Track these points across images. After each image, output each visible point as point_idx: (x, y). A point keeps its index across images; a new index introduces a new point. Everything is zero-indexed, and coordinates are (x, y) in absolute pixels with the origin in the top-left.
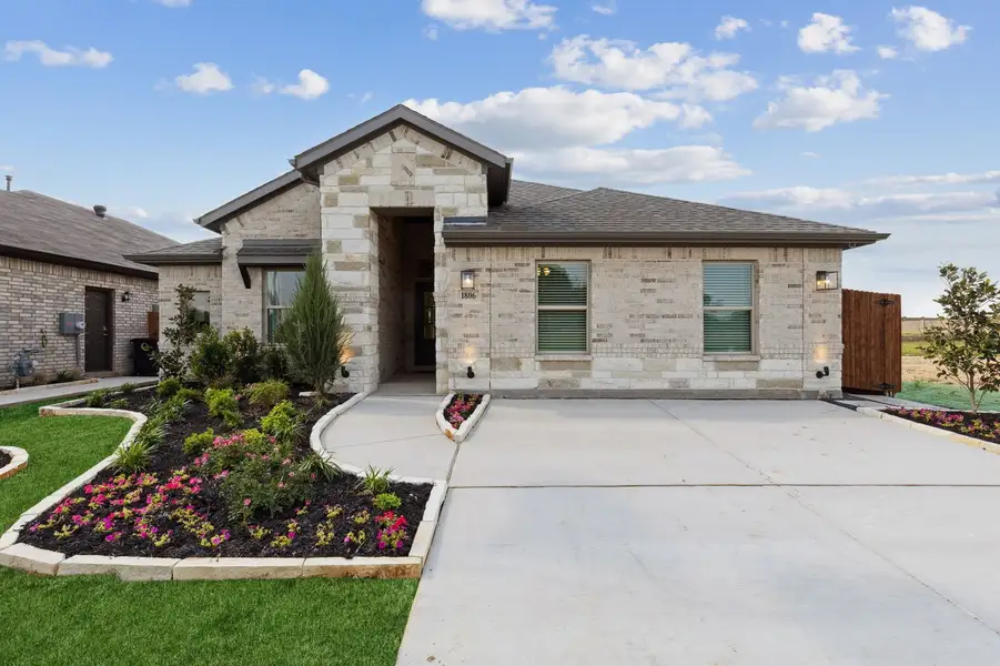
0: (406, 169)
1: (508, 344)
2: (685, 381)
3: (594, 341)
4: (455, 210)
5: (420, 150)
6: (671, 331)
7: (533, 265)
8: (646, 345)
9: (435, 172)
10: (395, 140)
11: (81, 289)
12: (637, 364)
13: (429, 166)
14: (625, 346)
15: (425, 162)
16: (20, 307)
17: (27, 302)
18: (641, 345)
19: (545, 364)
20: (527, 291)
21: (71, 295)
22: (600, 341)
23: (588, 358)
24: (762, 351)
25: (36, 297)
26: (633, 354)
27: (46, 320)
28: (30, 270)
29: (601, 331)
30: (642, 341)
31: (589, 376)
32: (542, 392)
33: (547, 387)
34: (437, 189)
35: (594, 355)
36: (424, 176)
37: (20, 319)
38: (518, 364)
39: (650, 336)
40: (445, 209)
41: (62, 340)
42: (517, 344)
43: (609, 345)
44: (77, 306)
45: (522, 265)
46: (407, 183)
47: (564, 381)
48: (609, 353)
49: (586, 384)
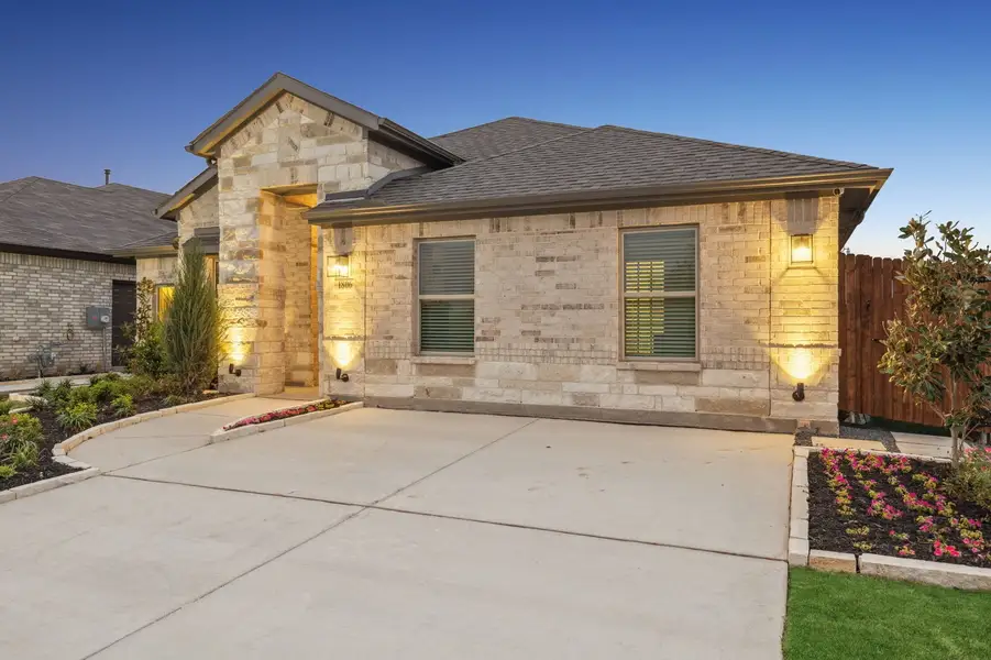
0: (291, 142)
1: (382, 342)
2: (592, 396)
3: (478, 339)
4: (337, 184)
5: (305, 120)
6: (574, 327)
7: (410, 246)
8: (541, 345)
9: (319, 143)
10: (281, 111)
11: (108, 283)
12: (530, 371)
13: (313, 136)
14: (515, 346)
15: (309, 132)
16: (49, 302)
17: (55, 297)
18: (535, 346)
19: (424, 368)
20: (405, 278)
21: (97, 289)
22: (485, 339)
23: (470, 361)
24: (704, 358)
25: (63, 292)
26: (527, 357)
27: (73, 313)
28: (58, 265)
29: (486, 326)
30: (537, 340)
31: (471, 384)
32: (419, 402)
33: (424, 397)
34: (321, 162)
35: (478, 358)
36: (308, 148)
37: (49, 313)
38: (393, 368)
39: (545, 333)
40: (329, 185)
41: (88, 334)
42: (392, 343)
43: (495, 345)
44: (104, 299)
45: (398, 245)
46: (292, 159)
47: (443, 390)
48: (496, 355)
49: (468, 395)
